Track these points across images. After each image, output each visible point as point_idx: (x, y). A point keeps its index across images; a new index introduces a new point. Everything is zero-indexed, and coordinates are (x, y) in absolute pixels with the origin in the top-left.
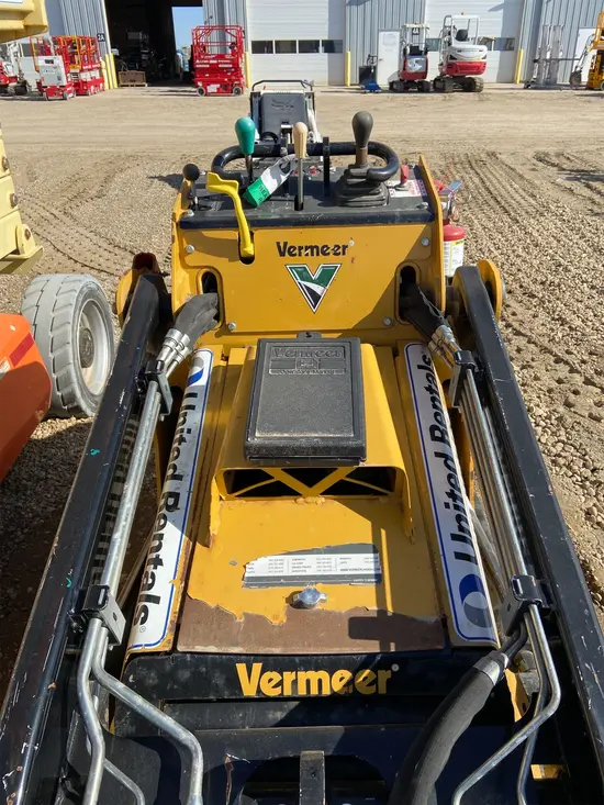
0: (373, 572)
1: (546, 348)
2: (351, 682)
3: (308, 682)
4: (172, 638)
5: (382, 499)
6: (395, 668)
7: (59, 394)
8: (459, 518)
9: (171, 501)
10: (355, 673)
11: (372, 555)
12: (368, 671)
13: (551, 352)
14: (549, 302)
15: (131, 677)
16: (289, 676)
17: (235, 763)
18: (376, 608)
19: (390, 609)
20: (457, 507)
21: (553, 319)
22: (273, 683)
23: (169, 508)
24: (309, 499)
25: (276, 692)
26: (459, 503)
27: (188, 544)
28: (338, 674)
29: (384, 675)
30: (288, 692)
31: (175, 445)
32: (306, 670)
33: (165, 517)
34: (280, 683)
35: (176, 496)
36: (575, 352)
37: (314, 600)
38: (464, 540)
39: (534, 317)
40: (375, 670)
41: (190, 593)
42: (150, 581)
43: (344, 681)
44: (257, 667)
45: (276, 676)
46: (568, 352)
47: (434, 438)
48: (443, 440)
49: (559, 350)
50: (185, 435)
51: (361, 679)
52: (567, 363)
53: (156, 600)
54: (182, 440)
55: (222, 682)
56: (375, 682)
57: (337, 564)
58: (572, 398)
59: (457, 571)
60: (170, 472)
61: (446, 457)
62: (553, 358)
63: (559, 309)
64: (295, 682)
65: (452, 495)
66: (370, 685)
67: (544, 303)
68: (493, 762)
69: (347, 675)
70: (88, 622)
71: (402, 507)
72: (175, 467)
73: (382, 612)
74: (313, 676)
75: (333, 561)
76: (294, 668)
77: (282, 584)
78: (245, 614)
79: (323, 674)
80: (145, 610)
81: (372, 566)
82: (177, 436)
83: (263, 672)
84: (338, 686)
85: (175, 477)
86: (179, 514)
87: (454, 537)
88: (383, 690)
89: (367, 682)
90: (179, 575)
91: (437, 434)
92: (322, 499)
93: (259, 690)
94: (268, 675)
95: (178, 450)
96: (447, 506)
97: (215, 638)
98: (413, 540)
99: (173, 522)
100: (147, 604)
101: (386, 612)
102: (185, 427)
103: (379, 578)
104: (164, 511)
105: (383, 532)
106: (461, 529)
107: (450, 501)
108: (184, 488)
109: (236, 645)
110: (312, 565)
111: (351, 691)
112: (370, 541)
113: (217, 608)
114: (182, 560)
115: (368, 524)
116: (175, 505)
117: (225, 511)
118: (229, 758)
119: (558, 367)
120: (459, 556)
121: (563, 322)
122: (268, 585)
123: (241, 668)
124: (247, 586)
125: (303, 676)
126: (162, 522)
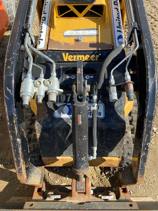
0: (96, 34)
1: (149, 14)
2: (89, 58)
3: (79, 58)
4: (47, 47)
5: (99, 18)
6: (100, 54)
7: (11, 21)
8: (119, 23)
9: (44, 19)
10: (90, 56)
11: (96, 31)
12: (93, 55)
13: (150, 16)
14: (152, 2)
15: (38, 56)
16: (75, 56)
17: (62, 68)
18: (96, 41)
19: (100, 41)
20: (119, 20)
21: (152, 7)
22: (71, 58)
23: (43, 20)
24: (80, 18)
25: (72, 60)
26: (119, 19)
27: (49, 28)
28: (87, 56)
29: (97, 56)
30: (75, 60)
31: (44, 6)
32: (79, 55)
33: (42, 22)
34: (73, 58)
35: (45, 18)
36: (157, 16)
37: (81, 39)
38: (120, 28)
39: (147, 6)
40: (95, 55)
41: (50, 38)
42: (40, 36)
43: (88, 58)
44: (67, 54)
45: (72, 56)
46: (155, 16)
47: (115, 4)
48: (117, 5)
49: (153, 15)
50: (46, 3)
51: (92, 57)
52: (154, 18)
53: (42, 40)
54: (46, 5)
55: (59, 57)
56: (95, 58)
57: (87, 33)
58: (154, 28)
59: (117, 34)
60: (43, 12)
61: (117, 9)
62: (151, 17)
63: (154, 4)
64: (76, 58)
65: (118, 18)
66: (94, 59)
67: (150, 2)
68: (121, 63)
69: (89, 56)
70: (25, 34)
71: (105, 20)
72: (44, 11)
73: (98, 42)
74: (81, 56)
75: (86, 32)
76: (76, 54)
77: (73, 37)
78: (64, 43)
79: (83, 56)
80: (40, 42)
81: (96, 33)
82: (44, 4)
83: (69, 55)
84: (86, 59)
85: (44, 13)
86: (46, 21)
87: (117, 27)
88: (97, 60)
89: (93, 58)
90: (47, 35)
91: (116, 3)
92: (83, 18)
93: (68, 60)
94: (70, 56)
95: (45, 7)
96: (117, 20)
97: (57, 47)
98: (107, 27)
99: (44, 23)
100: (40, 41)
101: (99, 42)
102: (46, 1)
103: (97, 35)
104: (42, 21)
105: (99, 26)
106: (119, 25)
107: (118, 19)
108: (47, 16)
109: (62, 48)
110: (81, 33)
111: (89, 60)
112: (96, 27)
113: (57, 41)
114: (47, 31)
115: (95, 24)
116: (45, 20)
117: (58, 21)
118: (61, 67)
119: (152, 19)
120: (118, 31)
121: (155, 7)
122: (70, 37)
123: (63, 54)
124: (64, 37)
125: (78, 56)
126: (42, 23)
